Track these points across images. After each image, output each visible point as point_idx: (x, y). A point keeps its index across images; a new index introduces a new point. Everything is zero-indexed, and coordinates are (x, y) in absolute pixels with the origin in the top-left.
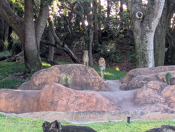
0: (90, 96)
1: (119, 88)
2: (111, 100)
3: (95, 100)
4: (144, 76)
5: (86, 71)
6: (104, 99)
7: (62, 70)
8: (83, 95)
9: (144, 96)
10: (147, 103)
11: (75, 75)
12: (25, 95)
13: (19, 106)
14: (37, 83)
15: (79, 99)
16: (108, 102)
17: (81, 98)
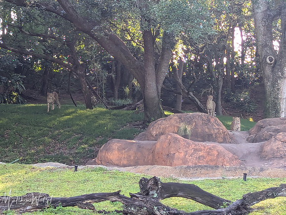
0: (210, 149)
1: (245, 140)
2: (234, 154)
3: (216, 153)
4: (274, 127)
5: (209, 121)
6: (226, 152)
7: (182, 119)
8: (203, 148)
9: (272, 149)
10: (275, 157)
11: (196, 125)
12: (139, 147)
13: (132, 158)
14: (154, 133)
15: (198, 151)
16: (231, 155)
17: (201, 150)
